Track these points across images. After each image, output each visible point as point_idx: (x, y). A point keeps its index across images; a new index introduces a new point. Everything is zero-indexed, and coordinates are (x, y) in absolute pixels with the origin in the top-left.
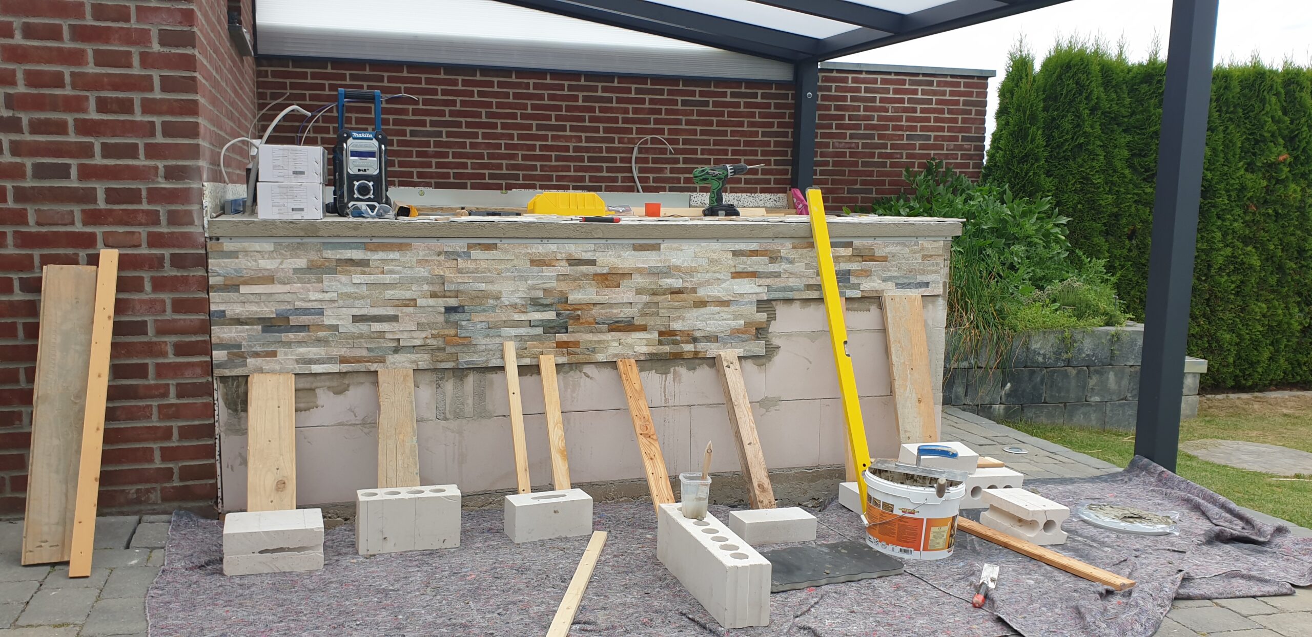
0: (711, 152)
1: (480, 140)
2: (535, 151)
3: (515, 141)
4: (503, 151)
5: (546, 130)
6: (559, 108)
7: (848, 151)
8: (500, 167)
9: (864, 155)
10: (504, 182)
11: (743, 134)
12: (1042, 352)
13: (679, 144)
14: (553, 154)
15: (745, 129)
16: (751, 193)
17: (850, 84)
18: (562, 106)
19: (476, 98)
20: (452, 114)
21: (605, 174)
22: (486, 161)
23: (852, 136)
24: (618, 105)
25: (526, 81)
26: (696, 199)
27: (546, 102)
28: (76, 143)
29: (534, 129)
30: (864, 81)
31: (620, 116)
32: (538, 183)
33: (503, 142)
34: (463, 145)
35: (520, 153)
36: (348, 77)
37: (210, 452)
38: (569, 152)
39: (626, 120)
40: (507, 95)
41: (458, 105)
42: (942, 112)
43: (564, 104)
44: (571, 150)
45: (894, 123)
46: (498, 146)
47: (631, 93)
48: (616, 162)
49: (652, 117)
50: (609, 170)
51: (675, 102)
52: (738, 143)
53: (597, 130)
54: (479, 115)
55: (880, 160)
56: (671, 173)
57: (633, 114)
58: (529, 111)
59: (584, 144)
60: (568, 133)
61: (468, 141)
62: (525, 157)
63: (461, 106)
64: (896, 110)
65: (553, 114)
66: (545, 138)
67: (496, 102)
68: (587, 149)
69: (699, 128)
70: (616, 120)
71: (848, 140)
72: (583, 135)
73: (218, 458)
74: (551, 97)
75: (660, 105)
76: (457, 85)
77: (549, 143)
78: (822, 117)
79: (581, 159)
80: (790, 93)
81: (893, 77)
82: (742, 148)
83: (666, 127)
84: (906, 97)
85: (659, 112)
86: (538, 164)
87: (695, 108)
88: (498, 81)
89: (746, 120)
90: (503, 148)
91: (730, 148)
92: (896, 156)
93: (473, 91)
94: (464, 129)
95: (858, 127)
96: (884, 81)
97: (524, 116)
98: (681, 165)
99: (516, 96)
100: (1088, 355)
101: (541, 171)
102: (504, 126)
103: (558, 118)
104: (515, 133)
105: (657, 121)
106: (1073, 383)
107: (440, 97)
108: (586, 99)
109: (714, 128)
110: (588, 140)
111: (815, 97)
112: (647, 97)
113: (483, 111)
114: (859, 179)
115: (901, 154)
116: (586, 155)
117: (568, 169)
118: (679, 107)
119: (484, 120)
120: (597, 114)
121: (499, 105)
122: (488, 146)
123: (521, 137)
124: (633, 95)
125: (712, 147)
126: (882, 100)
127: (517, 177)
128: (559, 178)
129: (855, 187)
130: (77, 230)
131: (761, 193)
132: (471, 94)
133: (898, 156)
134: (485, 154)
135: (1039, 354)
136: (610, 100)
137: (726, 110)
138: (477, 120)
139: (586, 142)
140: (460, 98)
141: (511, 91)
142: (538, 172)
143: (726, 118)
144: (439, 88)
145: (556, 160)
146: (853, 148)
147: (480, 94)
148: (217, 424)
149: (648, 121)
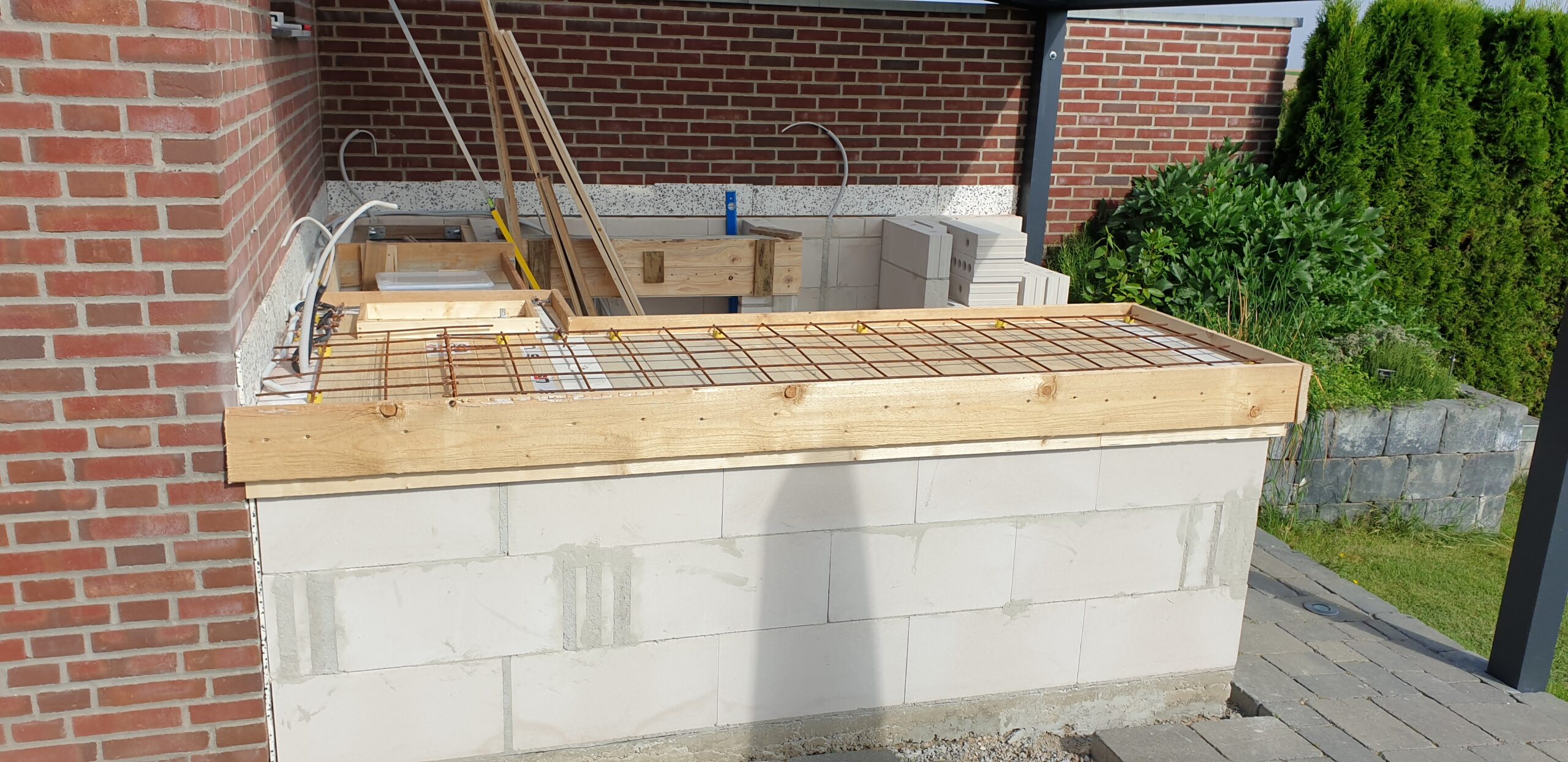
0: (918, 130)
1: (613, 118)
2: (686, 132)
3: (660, 119)
4: (643, 132)
5: (700, 104)
6: (718, 74)
7: (1099, 127)
8: (638, 153)
9: (1120, 133)
10: (643, 174)
11: (962, 105)
12: (1350, 439)
13: (876, 121)
14: (710, 135)
15: (965, 99)
16: (969, 184)
17: (1107, 38)
18: (722, 70)
19: (609, 61)
20: (577, 83)
21: (776, 161)
22: (621, 145)
23: (1106, 108)
24: (797, 69)
25: (675, 37)
26: (895, 194)
27: (701, 65)
28: (50, 306)
29: (685, 102)
30: (1126, 34)
31: (799, 83)
32: (688, 175)
33: (643, 120)
34: (591, 125)
35: (666, 135)
36: (439, 35)
37: (257, 709)
38: (730, 132)
39: (806, 89)
40: (649, 57)
41: (585, 70)
42: (1226, 74)
43: (725, 68)
44: (733, 130)
45: (1162, 91)
46: (637, 126)
47: (815, 53)
48: (792, 146)
49: (842, 84)
50: (782, 155)
51: (873, 64)
52: (954, 118)
53: (767, 102)
54: (612, 84)
55: (1141, 139)
56: (863, 159)
57: (816, 80)
58: (679, 78)
59: (750, 122)
60: (730, 107)
61: (597, 119)
62: (672, 141)
63: (589, 73)
64: (1166, 73)
65: (710, 81)
66: (699, 114)
67: (635, 66)
68: (754, 129)
69: (903, 98)
70: (793, 89)
71: (1100, 113)
72: (750, 109)
73: (269, 713)
74: (709, 59)
75: (853, 68)
76: (583, 43)
77: (705, 121)
78: (1069, 82)
79: (746, 142)
80: (1027, 50)
81: (1164, 28)
82: (959, 124)
83: (860, 98)
84: (1180, 55)
85: (851, 77)
86: (690, 149)
87: (899, 72)
88: (638, 38)
89: (966, 87)
90: (643, 129)
91: (943, 125)
92: (1161, 135)
93: (605, 51)
94: (592, 104)
95: (1113, 96)
96: (1152, 34)
97: (672, 86)
98: (877, 149)
99: (662, 58)
100: (1410, 442)
101: (693, 158)
102: (646, 99)
103: (716, 88)
104: (660, 107)
105: (848, 90)
106: (1388, 476)
107: (561, 60)
108: (754, 61)
109: (924, 98)
110: (756, 116)
111: (1061, 56)
112: (836, 58)
113: (618, 79)
114: (1111, 164)
115: (1169, 132)
116: (752, 136)
117: (728, 155)
118: (879, 70)
119: (619, 90)
120: (769, 81)
121: (639, 71)
122: (624, 125)
123: (667, 113)
124: (817, 55)
125: (919, 124)
126: (1148, 60)
127: (661, 167)
128: (717, 168)
129: (1105, 175)
130: (58, 428)
131: (981, 184)
132: (602, 55)
133: (1165, 135)
134: (620, 136)
135: (1346, 441)
136: (786, 62)
137: (941, 74)
138: (610, 91)
139: (752, 119)
140: (588, 62)
141: (655, 51)
142: (689, 161)
143: (940, 85)
144: (560, 48)
145: (713, 144)
146: (1107, 124)
147: (615, 56)
148: (266, 671)
149: (835, 90)
